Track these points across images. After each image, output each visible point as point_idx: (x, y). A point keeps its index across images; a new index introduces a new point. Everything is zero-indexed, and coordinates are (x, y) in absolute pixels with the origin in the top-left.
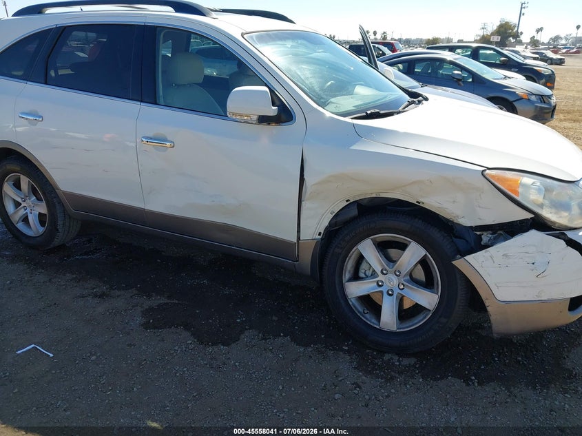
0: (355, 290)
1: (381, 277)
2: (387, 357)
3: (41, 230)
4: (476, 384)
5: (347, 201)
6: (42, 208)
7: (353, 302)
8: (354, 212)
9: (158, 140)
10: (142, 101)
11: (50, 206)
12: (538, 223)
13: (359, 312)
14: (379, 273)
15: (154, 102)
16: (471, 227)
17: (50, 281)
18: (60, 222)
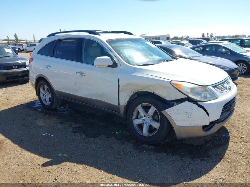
0: (136, 122)
1: (144, 118)
2: (144, 145)
3: (50, 103)
4: (170, 155)
5: (134, 92)
6: (50, 96)
7: (135, 126)
8: (136, 96)
9: (81, 73)
10: (77, 61)
11: (52, 96)
12: (189, 99)
13: (137, 130)
14: (143, 117)
15: (81, 62)
16: (170, 101)
17: (49, 118)
18: (54, 100)
